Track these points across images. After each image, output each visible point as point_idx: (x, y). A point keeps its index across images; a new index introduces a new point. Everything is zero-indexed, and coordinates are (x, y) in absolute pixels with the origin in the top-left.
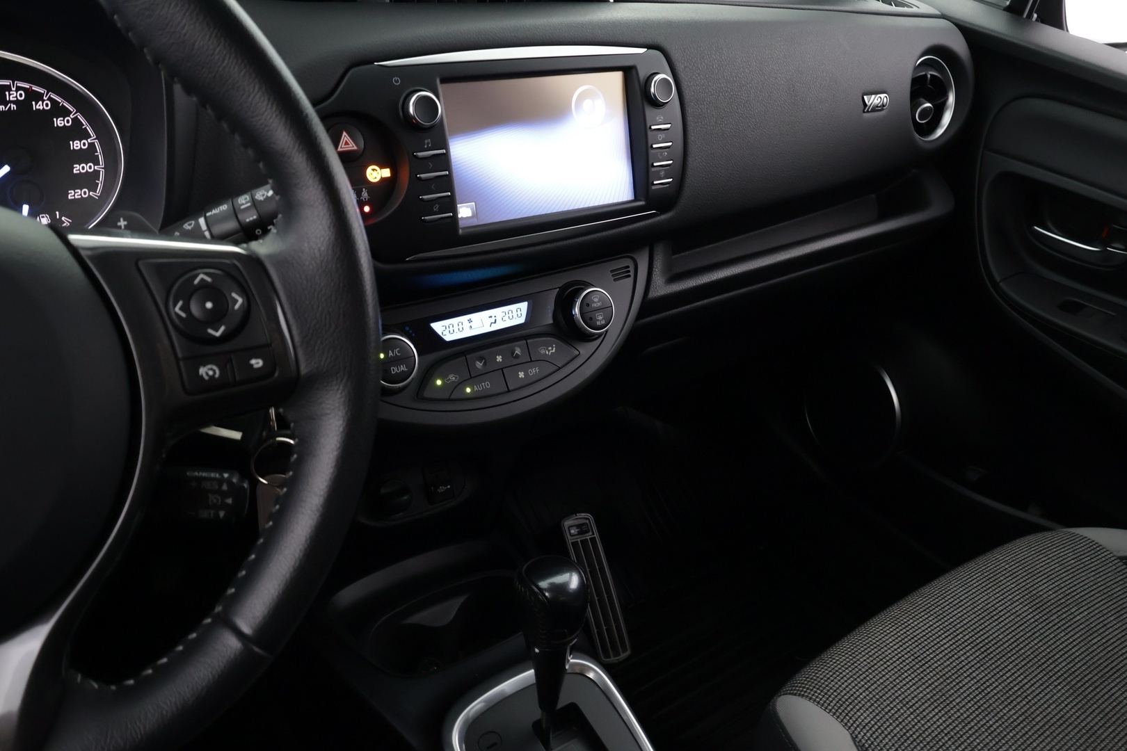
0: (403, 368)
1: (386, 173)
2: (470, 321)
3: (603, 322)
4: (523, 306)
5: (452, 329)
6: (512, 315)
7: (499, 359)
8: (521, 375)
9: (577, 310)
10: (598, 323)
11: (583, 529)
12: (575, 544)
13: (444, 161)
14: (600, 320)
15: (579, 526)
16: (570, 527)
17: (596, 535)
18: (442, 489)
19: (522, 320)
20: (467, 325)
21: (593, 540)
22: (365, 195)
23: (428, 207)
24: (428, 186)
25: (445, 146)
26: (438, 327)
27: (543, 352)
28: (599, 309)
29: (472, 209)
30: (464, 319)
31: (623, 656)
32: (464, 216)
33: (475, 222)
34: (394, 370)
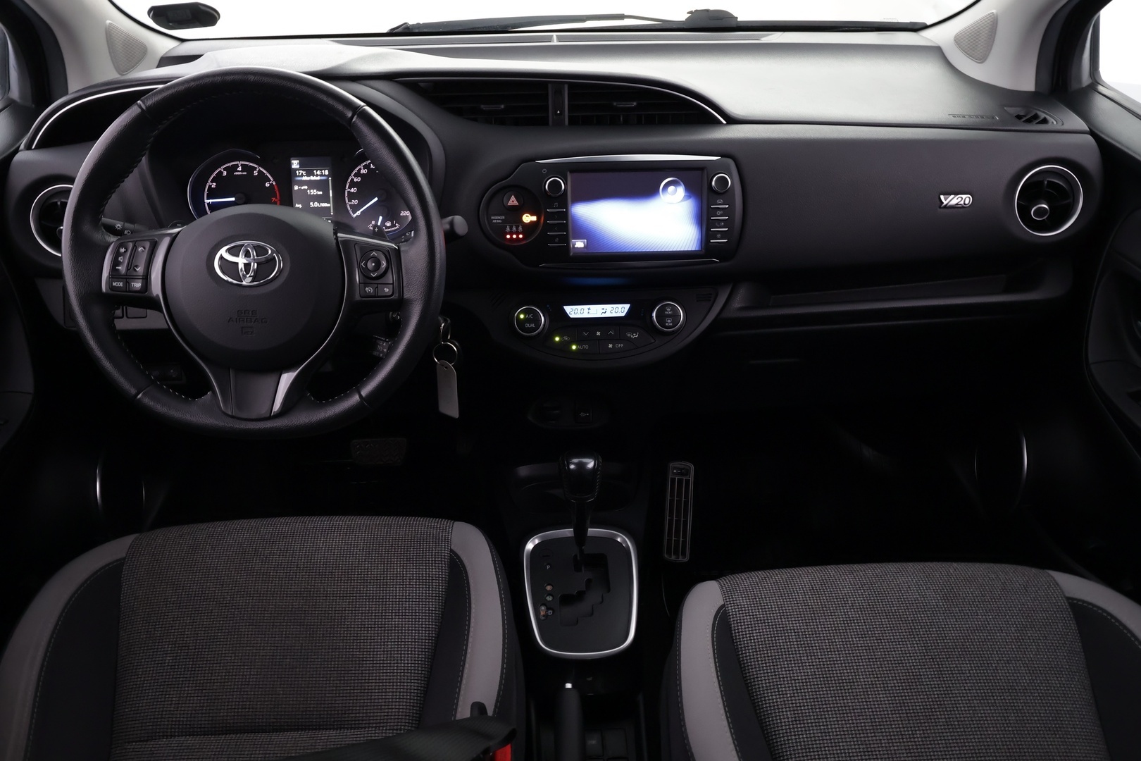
0: (532, 325)
1: (534, 218)
2: (589, 309)
3: (671, 324)
4: (627, 306)
5: (576, 311)
6: (619, 310)
7: (598, 333)
8: (610, 346)
9: (654, 315)
10: (667, 324)
11: (685, 472)
12: (673, 480)
13: (565, 215)
14: (669, 322)
15: (681, 469)
16: (674, 468)
17: (691, 479)
18: (582, 414)
19: (623, 315)
20: (586, 311)
21: (687, 482)
22: (520, 229)
23: (552, 239)
24: (552, 228)
25: (566, 207)
26: (568, 309)
27: (629, 335)
28: (669, 316)
29: (584, 243)
30: (586, 307)
31: (681, 559)
32: (579, 247)
33: (586, 250)
34: (527, 325)
